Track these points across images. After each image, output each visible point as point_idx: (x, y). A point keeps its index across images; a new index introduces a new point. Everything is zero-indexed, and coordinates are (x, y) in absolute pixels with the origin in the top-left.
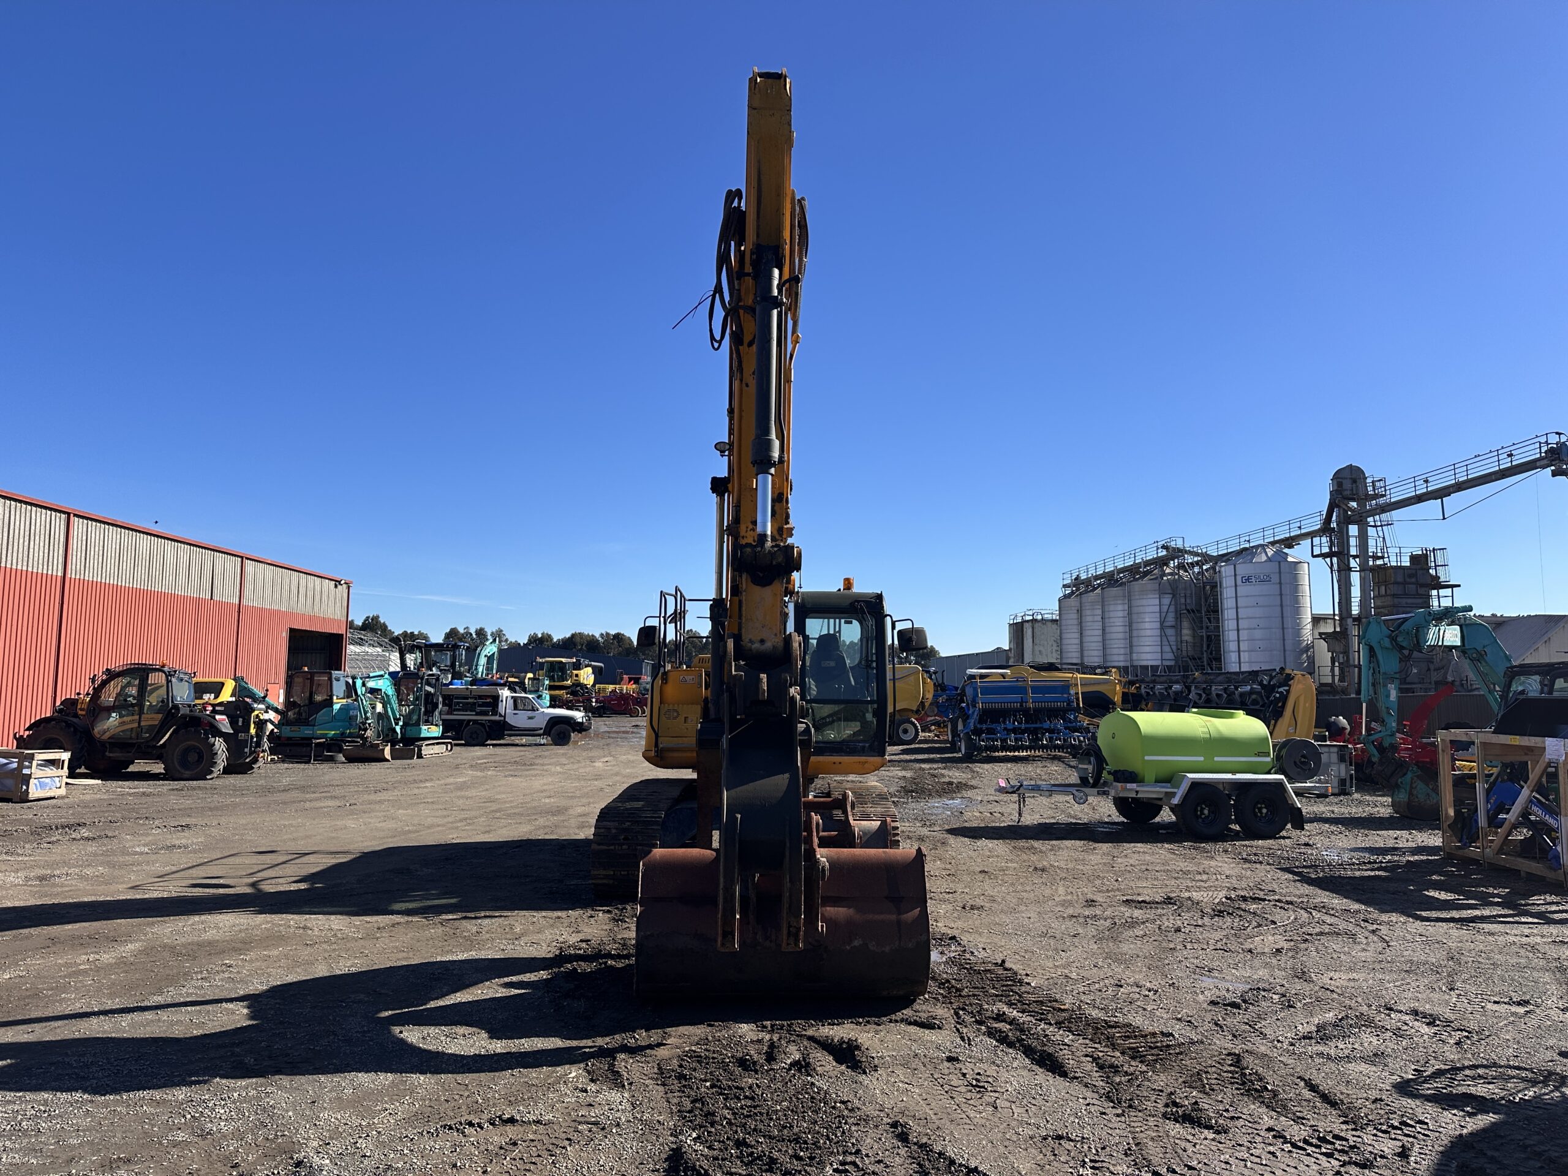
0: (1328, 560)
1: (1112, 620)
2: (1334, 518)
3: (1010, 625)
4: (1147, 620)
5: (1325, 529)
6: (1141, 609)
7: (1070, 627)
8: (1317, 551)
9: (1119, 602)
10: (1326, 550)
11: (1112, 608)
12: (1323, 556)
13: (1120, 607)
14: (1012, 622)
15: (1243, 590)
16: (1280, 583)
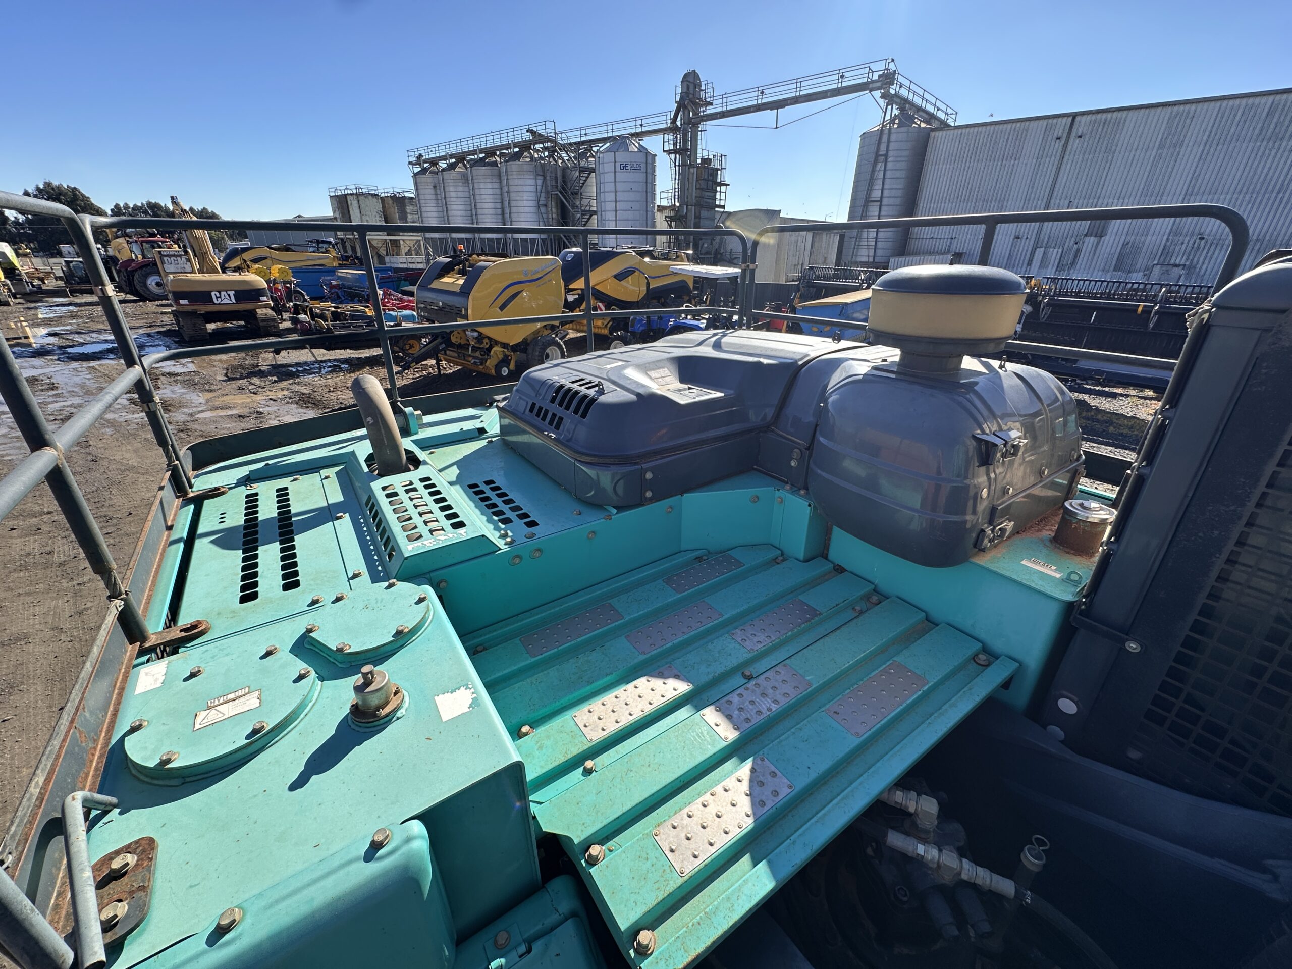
0: (673, 156)
1: (483, 197)
2: (679, 118)
3: (331, 197)
4: (525, 198)
5: (673, 129)
6: (519, 188)
7: (428, 201)
8: (666, 148)
9: (488, 180)
10: (672, 147)
11: (482, 186)
12: (669, 152)
13: (490, 186)
14: (333, 194)
15: (622, 176)
16: (646, 172)
